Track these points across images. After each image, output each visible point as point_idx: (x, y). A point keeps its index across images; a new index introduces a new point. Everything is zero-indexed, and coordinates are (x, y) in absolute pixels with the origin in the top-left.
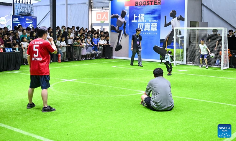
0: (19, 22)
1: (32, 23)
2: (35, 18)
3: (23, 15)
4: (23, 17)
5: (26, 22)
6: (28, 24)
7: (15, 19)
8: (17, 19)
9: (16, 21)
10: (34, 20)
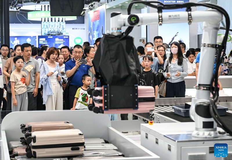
0: (47, 43)
1: (63, 43)
2: (67, 37)
3: (53, 35)
4: (52, 37)
5: (56, 43)
6: (58, 45)
7: (41, 39)
8: (44, 39)
9: (43, 42)
10: (65, 39)
